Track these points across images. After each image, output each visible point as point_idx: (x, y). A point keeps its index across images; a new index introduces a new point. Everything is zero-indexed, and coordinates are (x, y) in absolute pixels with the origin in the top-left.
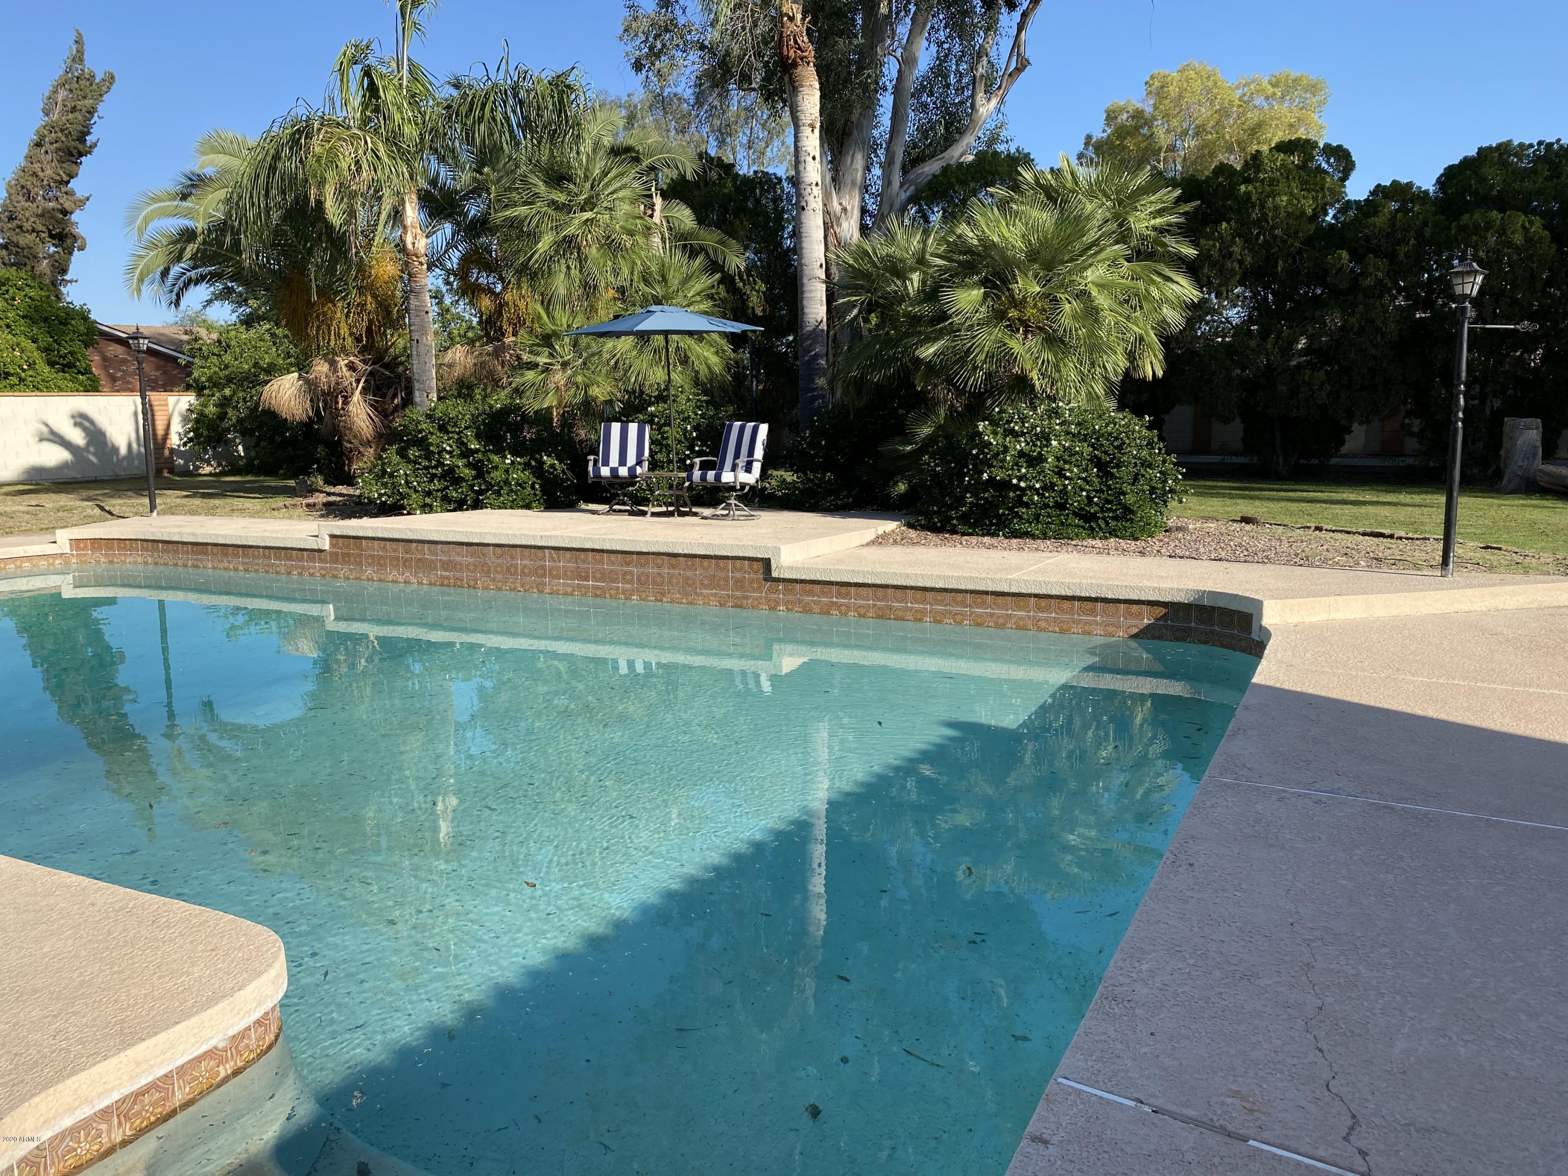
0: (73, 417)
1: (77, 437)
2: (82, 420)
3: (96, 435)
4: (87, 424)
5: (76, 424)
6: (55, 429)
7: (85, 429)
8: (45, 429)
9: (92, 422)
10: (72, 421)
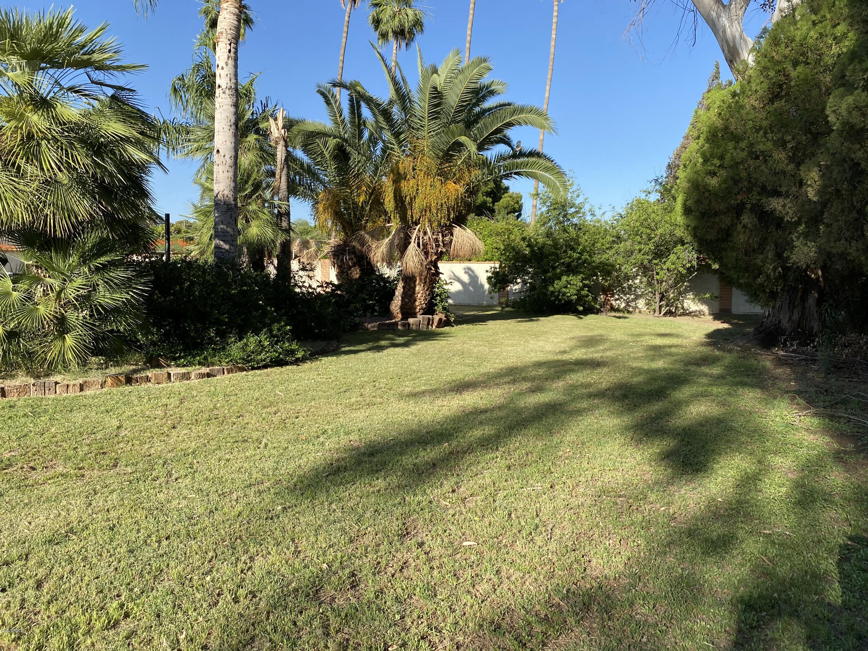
0: (465, 269)
1: (466, 278)
2: (469, 271)
3: (474, 278)
4: (470, 273)
5: (465, 272)
6: (456, 274)
7: (470, 275)
8: (452, 274)
9: (473, 272)
10: (464, 271)
